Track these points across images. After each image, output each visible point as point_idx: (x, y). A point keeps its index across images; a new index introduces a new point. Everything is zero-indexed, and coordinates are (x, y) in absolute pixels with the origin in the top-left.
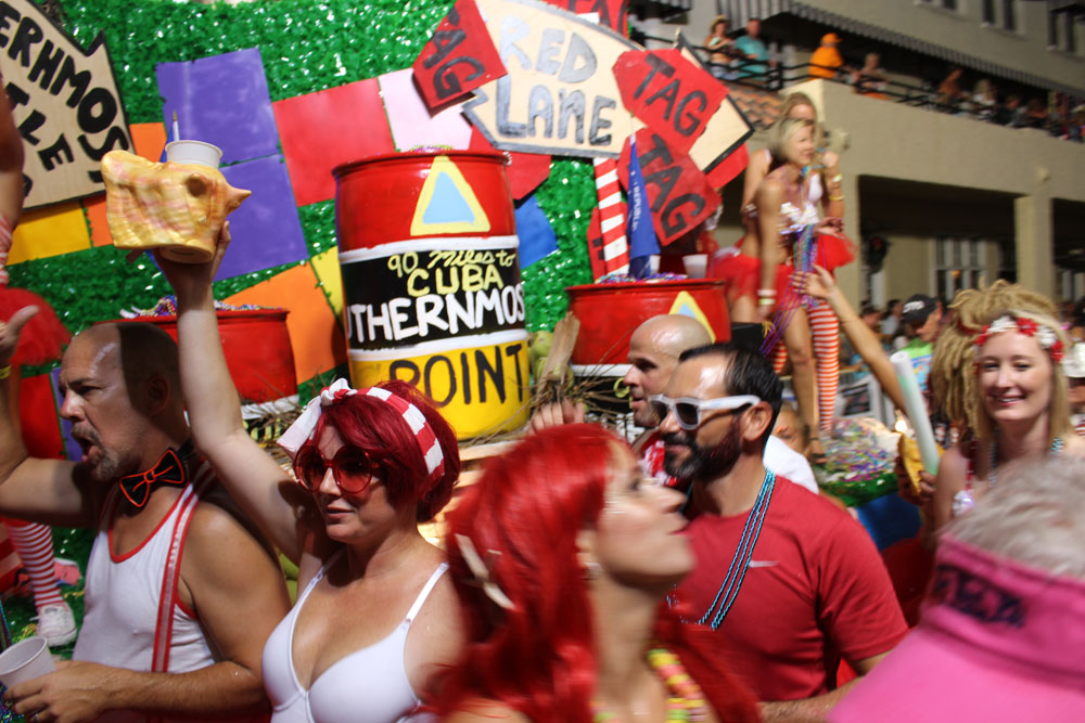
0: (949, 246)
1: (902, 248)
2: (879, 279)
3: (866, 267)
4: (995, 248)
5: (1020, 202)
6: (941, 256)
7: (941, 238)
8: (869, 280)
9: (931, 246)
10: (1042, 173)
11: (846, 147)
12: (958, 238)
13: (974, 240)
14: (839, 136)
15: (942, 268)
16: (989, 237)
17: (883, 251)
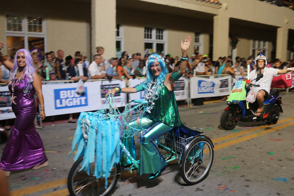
0: (257, 42)
1: (242, 42)
2: (235, 51)
3: (231, 47)
4: (271, 44)
5: (279, 29)
6: (254, 45)
7: (255, 40)
8: (232, 51)
9: (251, 42)
10: (286, 21)
11: (227, 9)
12: (260, 40)
13: (265, 41)
14: (224, 5)
15: (254, 49)
16: (269, 41)
17: (236, 42)
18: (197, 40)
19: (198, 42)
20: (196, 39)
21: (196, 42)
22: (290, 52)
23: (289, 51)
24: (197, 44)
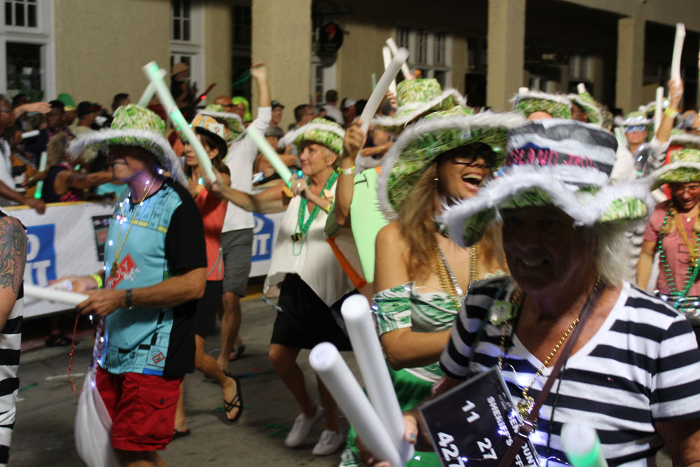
0: (412, 40)
2: (331, 72)
3: (317, 59)
4: (463, 45)
7: (405, 29)
8: (319, 75)
12: (423, 32)
13: (440, 35)
16: (457, 34)
17: (338, 41)
18: (180, 31)
19: (187, 37)
20: (177, 24)
21: (177, 36)
22: (532, 76)
23: (527, 73)
24: (180, 46)
